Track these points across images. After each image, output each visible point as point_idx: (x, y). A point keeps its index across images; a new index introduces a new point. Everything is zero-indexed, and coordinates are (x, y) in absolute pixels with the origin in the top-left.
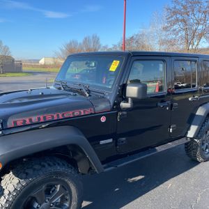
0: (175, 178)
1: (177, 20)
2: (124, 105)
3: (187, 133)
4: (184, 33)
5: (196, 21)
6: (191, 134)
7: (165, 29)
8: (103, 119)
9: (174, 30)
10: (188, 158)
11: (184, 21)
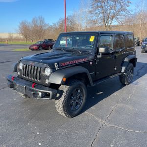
0: (117, 92)
1: (98, 6)
2: (98, 56)
3: (121, 70)
4: (102, 15)
5: (109, 7)
6: (123, 71)
7: (90, 12)
8: (91, 63)
9: (96, 13)
10: (120, 84)
11: (102, 7)
